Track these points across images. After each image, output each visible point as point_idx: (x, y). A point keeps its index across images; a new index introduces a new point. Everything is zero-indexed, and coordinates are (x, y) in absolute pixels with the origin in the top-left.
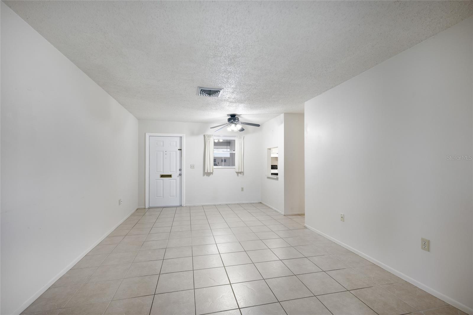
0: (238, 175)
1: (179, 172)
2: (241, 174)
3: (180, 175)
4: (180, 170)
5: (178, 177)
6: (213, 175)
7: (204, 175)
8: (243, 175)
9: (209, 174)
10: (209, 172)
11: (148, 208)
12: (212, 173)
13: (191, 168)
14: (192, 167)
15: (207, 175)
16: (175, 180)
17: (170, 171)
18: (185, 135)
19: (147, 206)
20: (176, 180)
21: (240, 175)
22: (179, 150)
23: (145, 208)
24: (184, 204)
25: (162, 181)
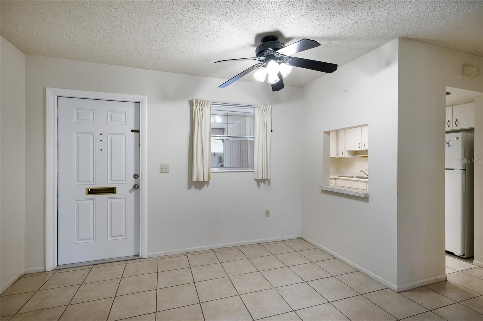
0: (259, 186)
1: (132, 182)
2: (265, 183)
3: (136, 187)
4: (136, 176)
5: (131, 191)
6: (209, 186)
7: (189, 187)
8: (269, 184)
9: (200, 185)
10: (203, 181)
11: (55, 270)
12: (207, 183)
13: (160, 172)
14: (164, 169)
15: (196, 188)
16: (123, 200)
17: (112, 180)
18: (146, 97)
19: (51, 265)
20: (126, 198)
21: (262, 184)
22: (132, 131)
23: (45, 272)
24: (144, 253)
25: (91, 202)
